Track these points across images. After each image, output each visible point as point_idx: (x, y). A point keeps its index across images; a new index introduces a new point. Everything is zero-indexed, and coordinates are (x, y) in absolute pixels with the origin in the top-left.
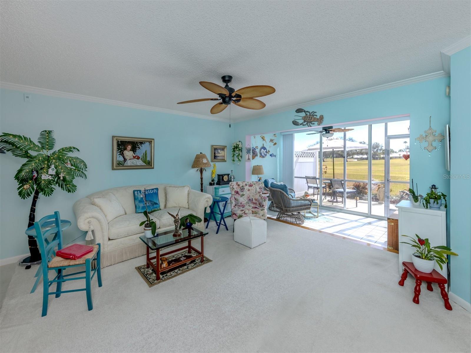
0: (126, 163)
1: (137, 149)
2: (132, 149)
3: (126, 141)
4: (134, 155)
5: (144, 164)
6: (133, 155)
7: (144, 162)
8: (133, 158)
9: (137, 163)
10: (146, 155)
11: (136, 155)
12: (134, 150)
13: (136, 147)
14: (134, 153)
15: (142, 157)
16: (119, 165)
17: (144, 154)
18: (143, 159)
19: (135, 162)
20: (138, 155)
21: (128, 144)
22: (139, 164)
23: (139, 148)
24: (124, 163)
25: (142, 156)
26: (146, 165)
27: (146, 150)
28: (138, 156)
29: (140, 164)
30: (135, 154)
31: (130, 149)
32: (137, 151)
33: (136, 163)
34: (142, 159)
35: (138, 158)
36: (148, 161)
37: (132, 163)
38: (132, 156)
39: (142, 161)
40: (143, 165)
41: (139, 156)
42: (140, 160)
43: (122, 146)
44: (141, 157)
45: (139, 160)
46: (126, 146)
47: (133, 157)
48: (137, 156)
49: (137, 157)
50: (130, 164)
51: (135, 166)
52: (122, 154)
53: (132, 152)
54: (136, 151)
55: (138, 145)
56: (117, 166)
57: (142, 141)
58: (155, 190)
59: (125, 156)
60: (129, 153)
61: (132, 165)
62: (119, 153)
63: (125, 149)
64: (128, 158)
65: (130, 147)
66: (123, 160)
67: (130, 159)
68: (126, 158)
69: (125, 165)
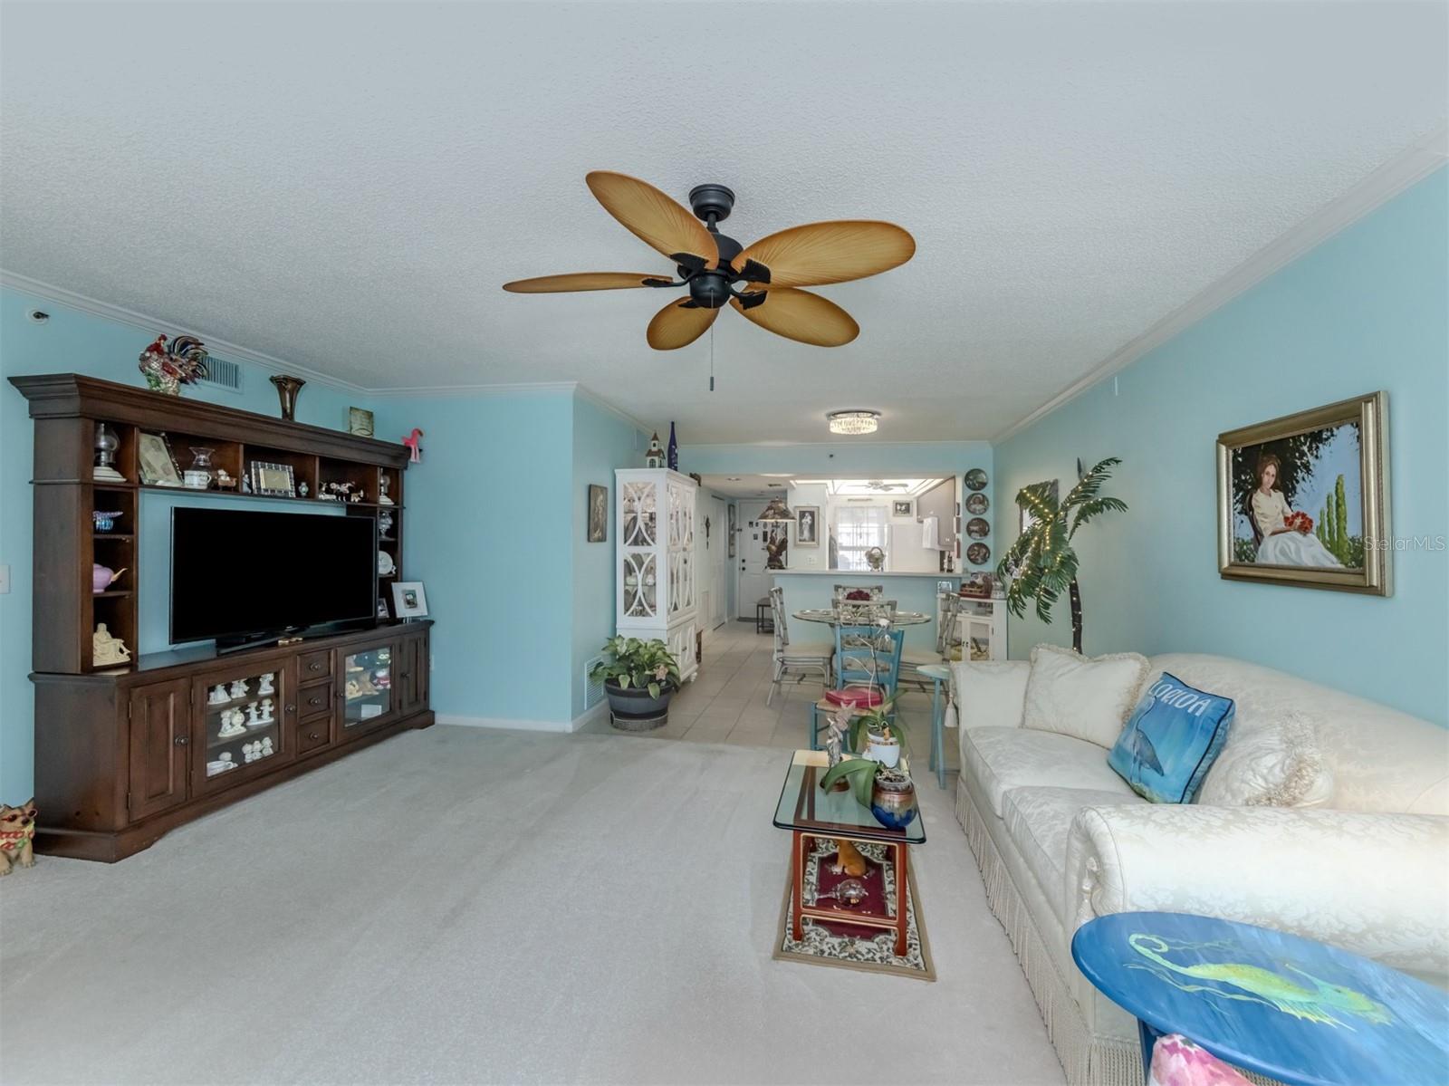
0: (1261, 548)
1: (1300, 475)
2: (1279, 482)
3: (1262, 445)
4: (1287, 509)
5: (1334, 558)
6: (1283, 512)
7: (1334, 547)
8: (1282, 526)
9: (1304, 554)
10: (1338, 506)
11: (1296, 509)
12: (1286, 485)
13: (1296, 468)
14: (1286, 499)
15: (1322, 519)
16: (1241, 560)
17: (1329, 504)
18: (1327, 529)
19: (1293, 547)
20: (1302, 511)
21: (1265, 458)
22: (1308, 562)
23: (1307, 467)
24: (1256, 550)
25: (1322, 513)
26: (1340, 566)
27: (1340, 477)
28: (1304, 516)
29: (1314, 557)
30: (1290, 504)
31: (1272, 481)
32: (1298, 490)
33: (1298, 551)
34: (1320, 528)
35: (1305, 528)
36: (1353, 540)
37: (1283, 553)
38: (1281, 517)
39: (1324, 542)
40: (1328, 565)
41: (1309, 516)
42: (1312, 536)
43: (1246, 474)
44: (1316, 523)
45: (1310, 535)
46: (1259, 469)
47: (1286, 519)
48: (1298, 514)
49: (1298, 521)
50: (1276, 556)
51: (1293, 569)
53: (1281, 494)
54: (1294, 488)
55: (1303, 454)
56: (1231, 565)
57: (1315, 429)
58: (1205, 704)
59: (1258, 517)
60: (1269, 504)
61: (1283, 561)
62: (1239, 506)
63: (1257, 484)
64: (1266, 526)
65: (1271, 469)
66: (1252, 534)
67: (1274, 533)
68: (1262, 526)
69: (1260, 560)
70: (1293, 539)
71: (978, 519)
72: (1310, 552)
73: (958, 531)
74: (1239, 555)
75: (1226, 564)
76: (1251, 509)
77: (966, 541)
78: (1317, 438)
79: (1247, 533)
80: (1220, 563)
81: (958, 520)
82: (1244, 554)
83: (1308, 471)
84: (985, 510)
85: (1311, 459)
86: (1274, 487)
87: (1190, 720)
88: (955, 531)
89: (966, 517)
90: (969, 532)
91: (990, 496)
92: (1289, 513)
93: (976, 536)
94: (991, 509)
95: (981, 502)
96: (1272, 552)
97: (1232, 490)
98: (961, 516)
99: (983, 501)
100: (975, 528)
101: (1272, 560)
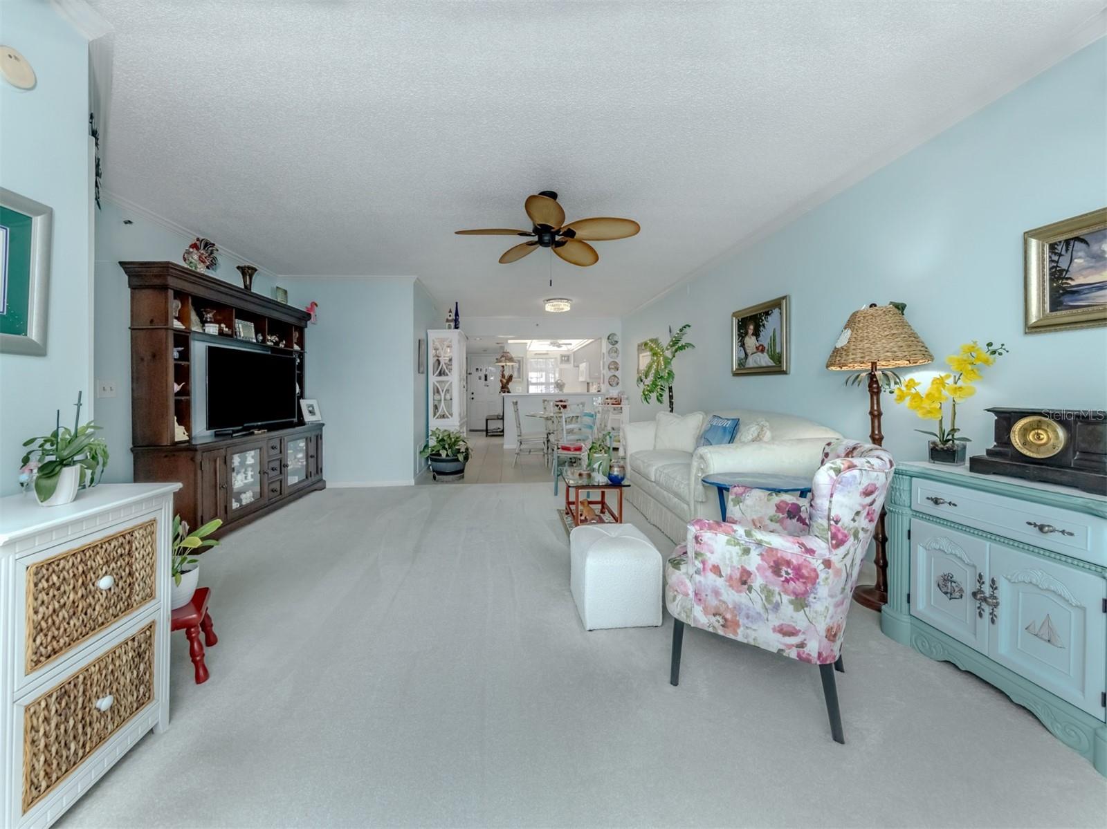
0: (747, 361)
1: (762, 329)
2: (754, 332)
3: (747, 317)
5: (772, 362)
6: (756, 344)
8: (755, 350)
9: (762, 361)
10: (774, 340)
11: (760, 343)
13: (760, 326)
14: (757, 339)
17: (771, 340)
19: (759, 359)
20: (762, 343)
21: (750, 322)
22: (764, 364)
23: (764, 325)
26: (774, 364)
27: (774, 330)
28: (762, 346)
30: (758, 341)
31: (752, 332)
34: (768, 350)
35: (762, 351)
36: (778, 353)
37: (755, 362)
38: (755, 347)
39: (769, 355)
40: (770, 364)
41: (764, 345)
42: (765, 354)
44: (767, 348)
46: (747, 328)
47: (757, 347)
48: (760, 345)
49: (761, 348)
50: (753, 363)
51: (758, 368)
52: (743, 345)
53: (755, 337)
55: (763, 320)
56: (737, 369)
57: (767, 310)
58: (729, 422)
59: (747, 348)
60: (751, 341)
61: (755, 365)
62: (740, 344)
63: (746, 333)
64: (749, 351)
65: (752, 327)
66: (744, 355)
67: (752, 354)
68: (748, 351)
69: (747, 366)
70: (759, 356)
71: (613, 362)
72: (764, 360)
73: (603, 369)
74: (739, 365)
75: (734, 369)
76: (744, 344)
77: (607, 374)
78: (767, 314)
79: (743, 355)
80: (732, 368)
81: (604, 362)
82: (741, 364)
83: (764, 327)
84: (617, 356)
85: (765, 323)
86: (753, 334)
87: (725, 428)
88: (602, 368)
89: (608, 360)
90: (609, 369)
91: (620, 349)
92: (758, 345)
93: (613, 371)
94: (620, 355)
95: (616, 352)
96: (751, 363)
97: (737, 337)
98: (605, 359)
99: (616, 351)
100: (613, 367)
101: (751, 366)
